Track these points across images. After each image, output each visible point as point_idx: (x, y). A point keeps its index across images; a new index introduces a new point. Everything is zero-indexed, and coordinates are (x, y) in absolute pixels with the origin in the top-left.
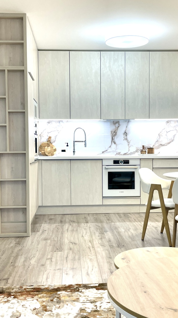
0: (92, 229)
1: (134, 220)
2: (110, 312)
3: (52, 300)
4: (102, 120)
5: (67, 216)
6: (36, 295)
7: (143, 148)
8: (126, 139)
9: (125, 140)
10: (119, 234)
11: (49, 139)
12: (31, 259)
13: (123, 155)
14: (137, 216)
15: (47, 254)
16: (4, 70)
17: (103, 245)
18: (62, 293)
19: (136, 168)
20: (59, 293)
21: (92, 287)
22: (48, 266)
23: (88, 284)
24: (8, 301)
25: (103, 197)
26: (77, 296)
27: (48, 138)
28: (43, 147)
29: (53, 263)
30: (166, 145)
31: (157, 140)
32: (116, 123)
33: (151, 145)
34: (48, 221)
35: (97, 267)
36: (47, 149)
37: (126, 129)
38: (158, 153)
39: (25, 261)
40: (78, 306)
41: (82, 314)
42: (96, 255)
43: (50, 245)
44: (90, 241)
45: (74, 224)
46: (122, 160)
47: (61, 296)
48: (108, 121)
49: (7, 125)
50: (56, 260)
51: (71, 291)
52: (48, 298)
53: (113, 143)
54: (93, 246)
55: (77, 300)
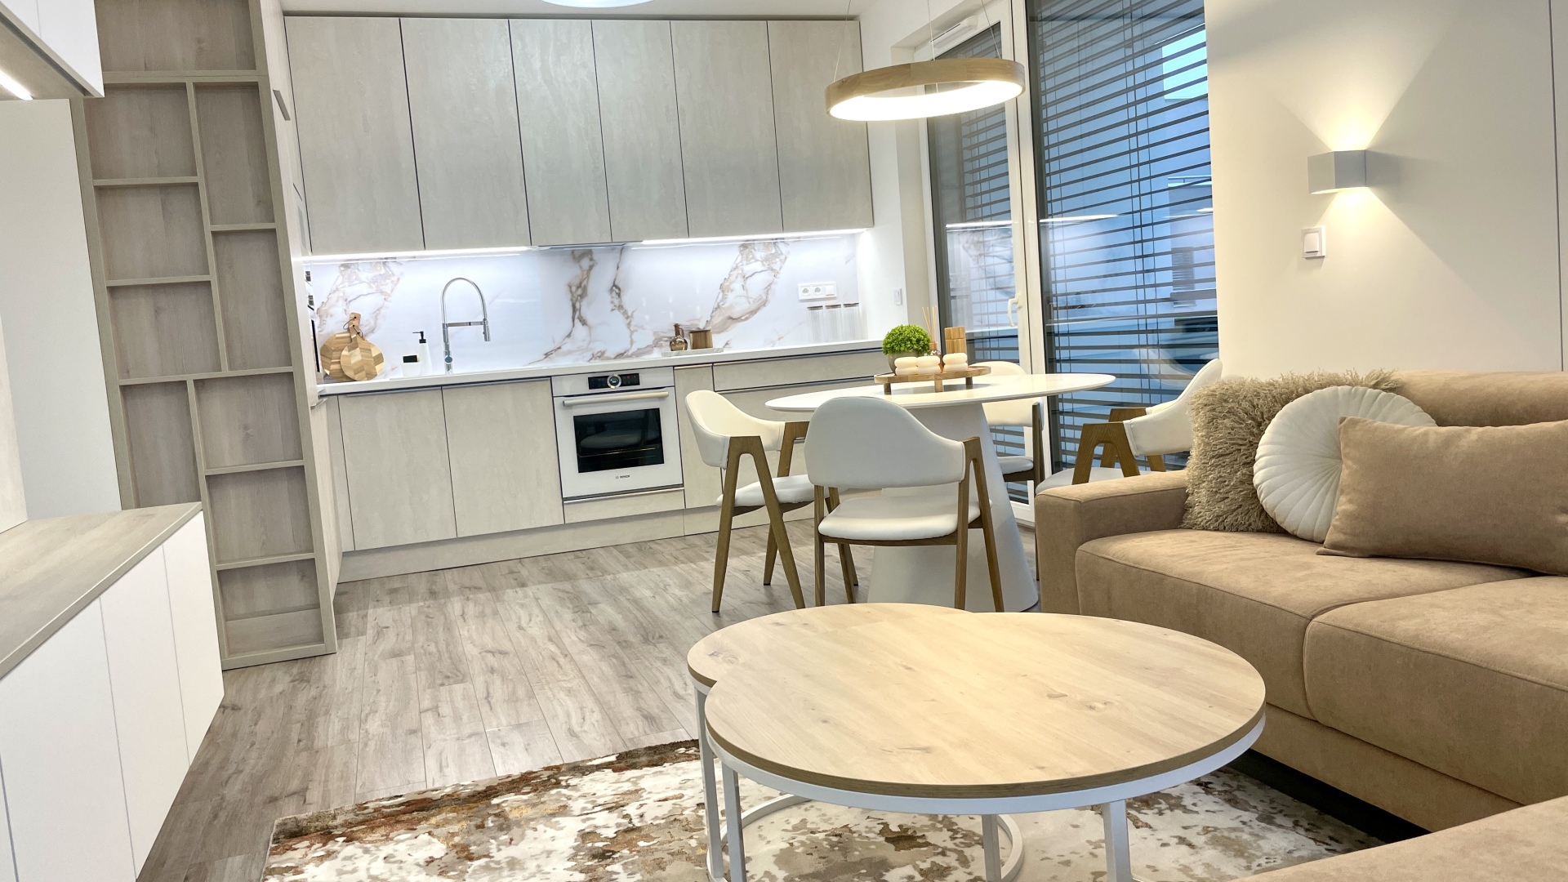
0: (546, 602)
1: (673, 560)
2: (677, 824)
3: (481, 827)
4: (535, 248)
5: (448, 574)
6: (419, 821)
7: (677, 333)
8: (620, 307)
9: (616, 311)
10: (637, 604)
11: (355, 323)
12: (366, 720)
13: (615, 358)
14: (680, 545)
15: (416, 698)
16: (183, 86)
17: (597, 646)
18: (508, 801)
19: (662, 398)
20: (495, 801)
21: (599, 768)
22: (433, 729)
23: (583, 761)
24: (329, 855)
25: (564, 499)
26: (558, 800)
27: (347, 318)
28: (334, 351)
29: (447, 720)
30: (747, 319)
31: (716, 306)
32: (581, 254)
33: (699, 320)
34: (387, 599)
35: (596, 709)
36: (349, 356)
37: (617, 275)
38: (725, 344)
39: (345, 729)
40: (571, 827)
41: (590, 845)
42: (583, 677)
43: (418, 669)
44: (550, 639)
45: (482, 597)
46: (616, 375)
47: (507, 809)
48: (555, 250)
49: (212, 277)
50: (454, 709)
51: (535, 791)
52: (464, 824)
53: (577, 321)
54: (567, 653)
55: (563, 810)
